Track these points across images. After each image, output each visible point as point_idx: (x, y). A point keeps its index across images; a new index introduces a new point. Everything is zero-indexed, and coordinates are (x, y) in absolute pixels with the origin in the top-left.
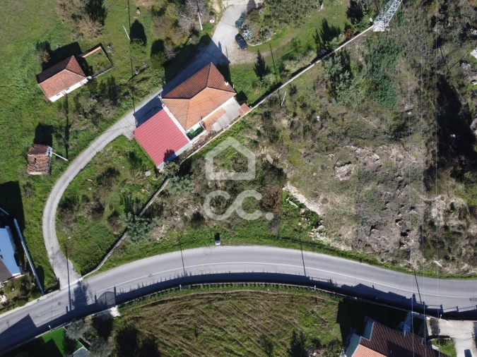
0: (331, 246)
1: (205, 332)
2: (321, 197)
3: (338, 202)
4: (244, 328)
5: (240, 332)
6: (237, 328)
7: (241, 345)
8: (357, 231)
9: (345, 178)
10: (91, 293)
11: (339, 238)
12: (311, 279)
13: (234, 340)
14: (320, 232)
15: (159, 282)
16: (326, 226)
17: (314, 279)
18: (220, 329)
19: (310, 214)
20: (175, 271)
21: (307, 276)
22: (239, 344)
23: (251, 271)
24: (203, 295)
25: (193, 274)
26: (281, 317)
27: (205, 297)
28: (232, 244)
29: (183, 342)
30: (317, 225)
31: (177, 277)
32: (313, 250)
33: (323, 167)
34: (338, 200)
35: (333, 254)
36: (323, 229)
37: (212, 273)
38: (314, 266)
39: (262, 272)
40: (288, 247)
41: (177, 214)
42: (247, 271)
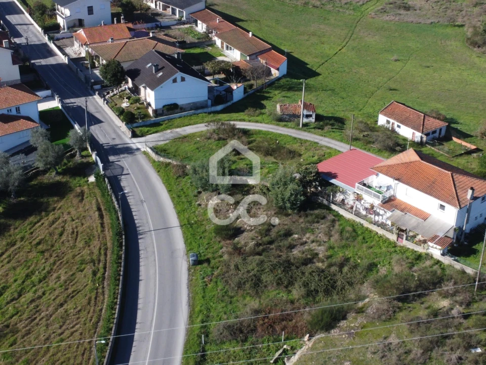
4: (38, 306)
5: (33, 301)
6: (40, 297)
7: (8, 303)
10: (123, 158)
13: (20, 295)
18: (45, 278)
20: (147, 222)
22: (12, 300)
23: (140, 306)
24: (106, 254)
25: (140, 241)
26: (45, 354)
27: (102, 258)
28: (190, 281)
37: (141, 260)
42: (140, 301)
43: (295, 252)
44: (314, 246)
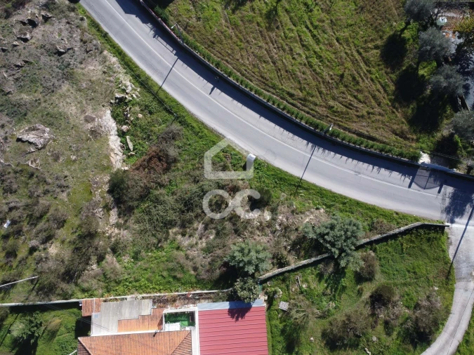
0: (125, 71)
1: (331, 73)
2: (90, 126)
3: (74, 108)
4: (284, 50)
5: (291, 50)
6: (292, 54)
7: (299, 36)
8: (81, 63)
9: (42, 127)
10: (443, 199)
11: (108, 71)
12: (175, 52)
13: (303, 46)
14: (124, 91)
15: (350, 160)
16: (112, 92)
17: (171, 49)
18: (311, 66)
19: (119, 118)
21: (176, 57)
22: (301, 39)
23: (235, 102)
24: (308, 113)
25: (305, 142)
26: (237, 36)
27: (306, 109)
29: (362, 79)
30: (122, 100)
31: (327, 151)
32: (148, 78)
33: (56, 158)
34: (72, 110)
35: (131, 60)
36: (118, 92)
37: (282, 129)
38: (160, 62)
39: (223, 94)
40: (174, 101)
41: (280, 225)
42: (240, 105)
43: (201, 226)
44: (193, 240)
